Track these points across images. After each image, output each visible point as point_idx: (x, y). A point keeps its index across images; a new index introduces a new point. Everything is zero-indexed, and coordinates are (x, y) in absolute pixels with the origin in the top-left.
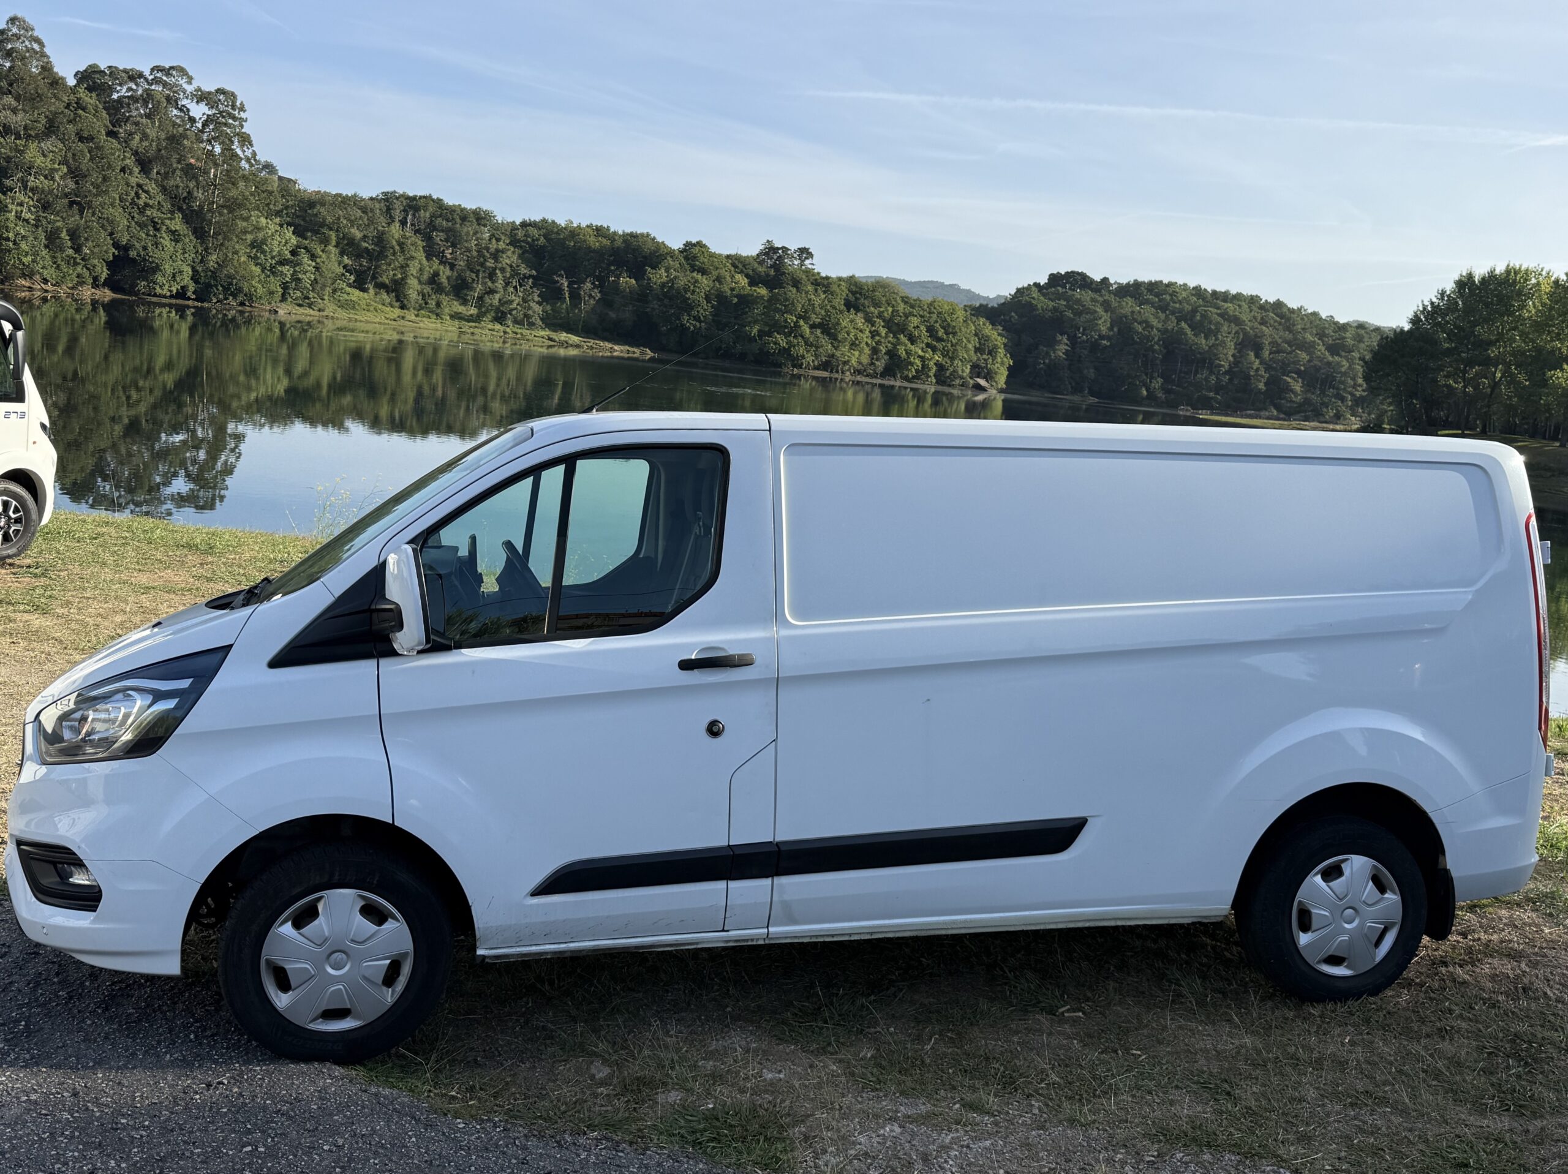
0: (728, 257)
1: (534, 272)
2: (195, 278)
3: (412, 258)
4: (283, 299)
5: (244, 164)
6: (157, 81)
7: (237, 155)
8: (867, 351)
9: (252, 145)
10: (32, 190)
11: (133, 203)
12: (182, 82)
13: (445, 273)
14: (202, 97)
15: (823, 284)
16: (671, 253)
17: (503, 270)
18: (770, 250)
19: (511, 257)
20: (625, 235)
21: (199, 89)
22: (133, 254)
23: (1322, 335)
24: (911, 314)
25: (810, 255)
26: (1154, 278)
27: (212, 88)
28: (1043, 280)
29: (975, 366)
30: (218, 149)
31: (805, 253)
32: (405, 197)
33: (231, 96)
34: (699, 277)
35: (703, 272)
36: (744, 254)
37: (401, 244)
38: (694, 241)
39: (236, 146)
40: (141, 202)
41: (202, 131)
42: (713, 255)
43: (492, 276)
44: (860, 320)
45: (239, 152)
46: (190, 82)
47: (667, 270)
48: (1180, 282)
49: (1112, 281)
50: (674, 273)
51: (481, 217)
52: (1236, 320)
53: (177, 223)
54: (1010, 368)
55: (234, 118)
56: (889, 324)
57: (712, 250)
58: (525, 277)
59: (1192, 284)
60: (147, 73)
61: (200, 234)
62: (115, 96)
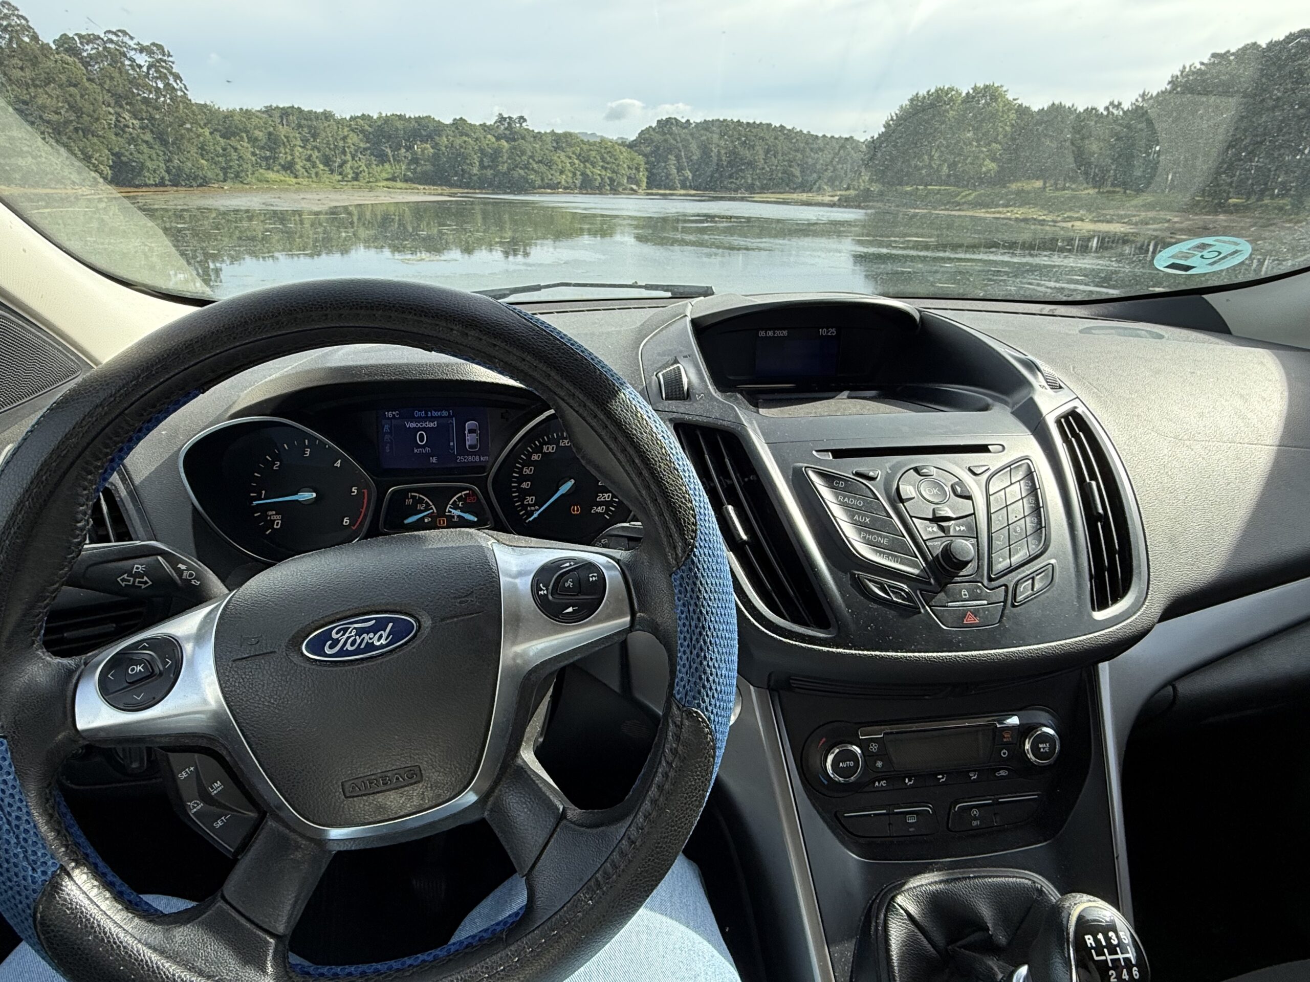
0: (480, 125)
1: (368, 145)
2: (168, 171)
3: (295, 145)
4: (225, 181)
5: (179, 93)
6: (111, 41)
7: (173, 88)
8: (570, 175)
9: (181, 80)
10: (48, 122)
11: (116, 126)
12: (126, 39)
13: (316, 154)
14: (142, 49)
15: (538, 137)
16: (447, 126)
17: (349, 147)
18: (502, 119)
19: (353, 138)
20: (415, 118)
21: (138, 44)
22: (124, 159)
23: (807, 143)
24: (591, 150)
25: (525, 120)
26: (715, 118)
27: (148, 44)
28: (654, 125)
29: (629, 178)
30: (161, 85)
31: (522, 119)
32: (277, 107)
33: (160, 47)
34: (466, 139)
35: (467, 135)
36: (488, 123)
37: (287, 137)
38: (458, 118)
39: (171, 81)
40: (122, 125)
41: (148, 73)
42: (471, 125)
43: (344, 153)
44: (563, 158)
45: (175, 85)
46: (132, 38)
47: (447, 137)
48: (729, 119)
49: (692, 121)
50: (452, 139)
51: (327, 116)
52: (763, 139)
53: (148, 137)
54: (648, 178)
55: (165, 61)
56: (578, 157)
57: (469, 122)
58: (365, 149)
59: (735, 120)
60: (102, 36)
61: (164, 143)
62: (85, 54)
